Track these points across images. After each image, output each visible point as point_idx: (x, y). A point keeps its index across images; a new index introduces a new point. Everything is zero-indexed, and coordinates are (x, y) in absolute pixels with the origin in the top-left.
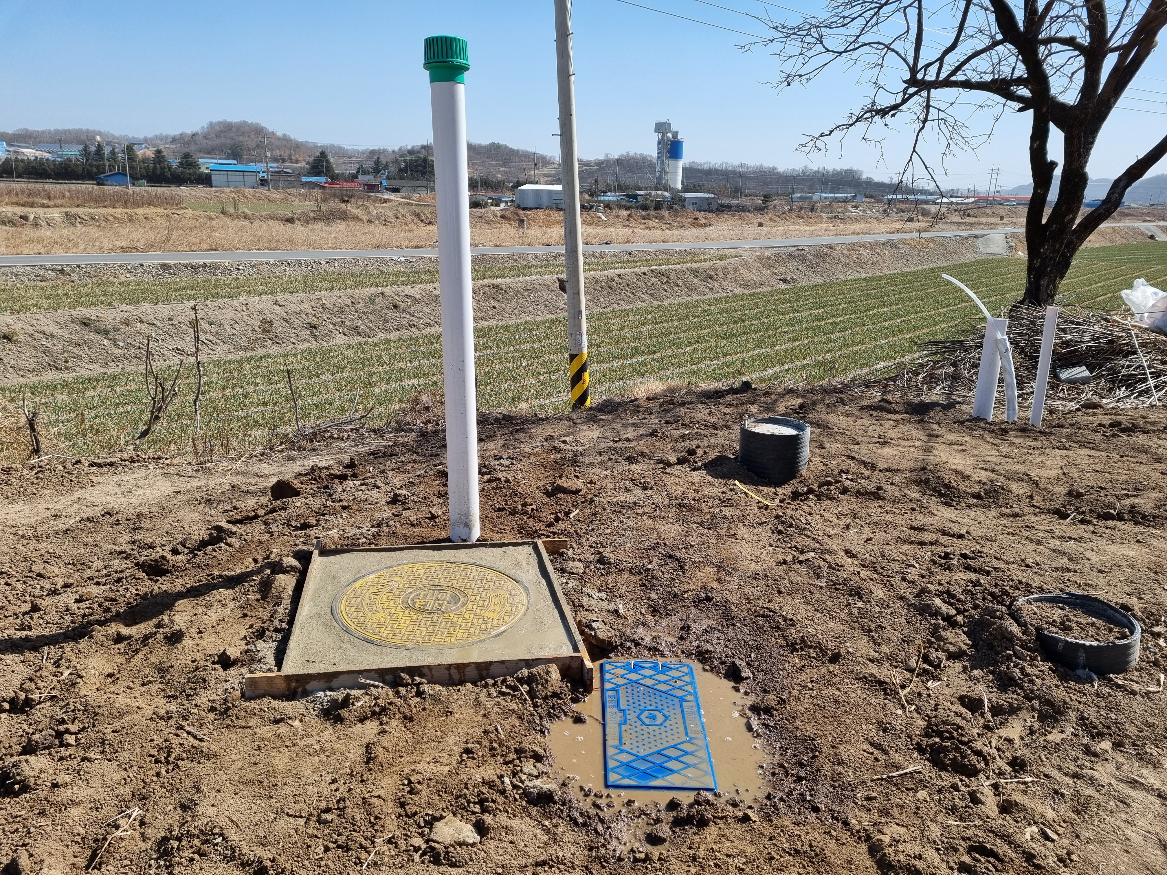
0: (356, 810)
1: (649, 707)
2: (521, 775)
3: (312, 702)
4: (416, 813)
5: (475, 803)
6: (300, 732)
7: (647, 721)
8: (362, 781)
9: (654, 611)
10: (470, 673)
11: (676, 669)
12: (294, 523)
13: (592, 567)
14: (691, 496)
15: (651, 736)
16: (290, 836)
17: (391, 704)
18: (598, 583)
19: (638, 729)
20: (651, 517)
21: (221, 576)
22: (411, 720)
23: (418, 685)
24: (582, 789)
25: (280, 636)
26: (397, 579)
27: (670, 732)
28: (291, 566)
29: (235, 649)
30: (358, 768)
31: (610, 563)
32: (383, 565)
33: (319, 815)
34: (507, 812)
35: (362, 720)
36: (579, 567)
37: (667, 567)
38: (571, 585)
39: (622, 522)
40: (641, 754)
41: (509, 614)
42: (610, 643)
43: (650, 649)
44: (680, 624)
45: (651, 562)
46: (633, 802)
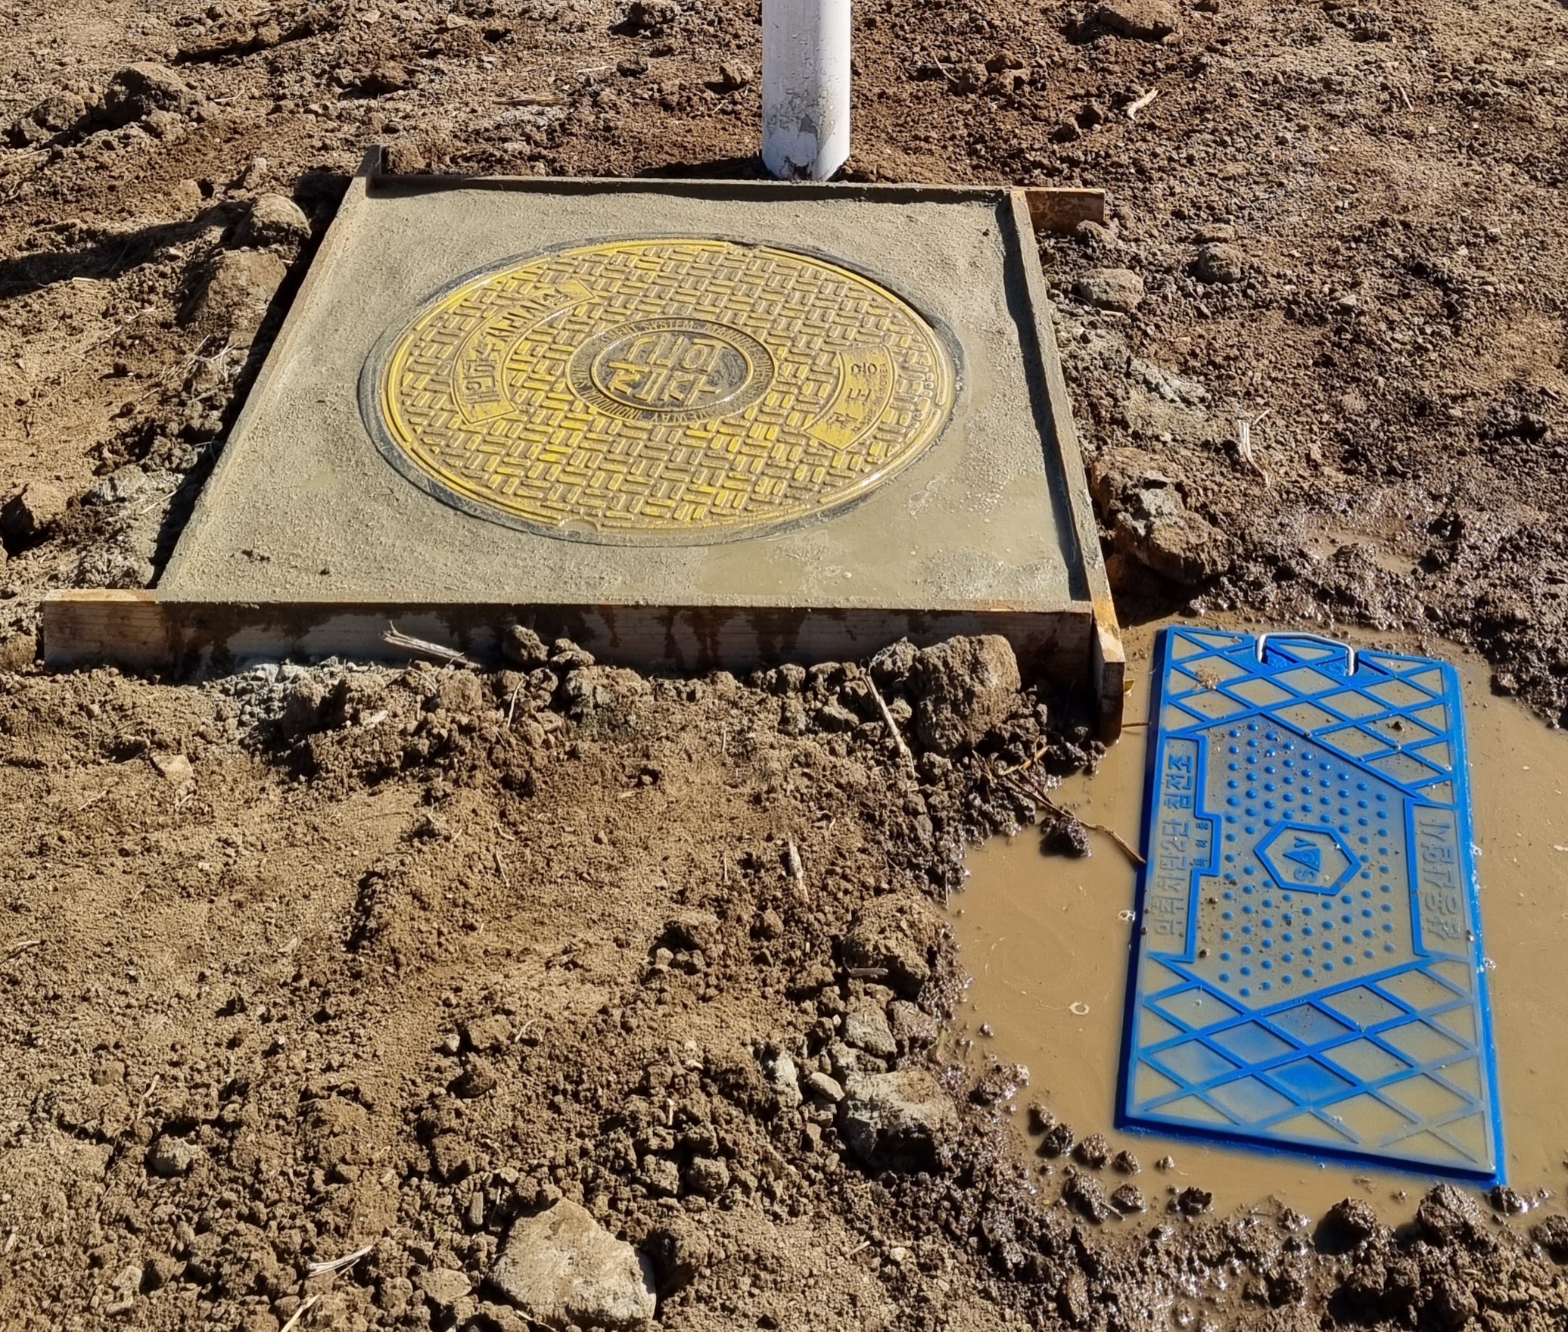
0: (273, 1138)
1: (1298, 818)
2: (838, 1047)
3: (240, 693)
4: (461, 1172)
5: (662, 1153)
6: (182, 799)
7: (1287, 872)
8: (322, 1017)
9: (1352, 457)
10: (736, 640)
11: (1404, 678)
12: (345, 74)
13: (1171, 290)
14: (1501, 71)
15: (1294, 932)
16: (47, 1212)
17: (466, 730)
18: (1184, 343)
19: (1253, 901)
20: (1372, 131)
21: (91, 234)
22: (525, 789)
23: (564, 670)
24: (1036, 1124)
25: (192, 455)
26: (574, 287)
27: (1359, 923)
28: (276, 226)
29: (54, 489)
30: (322, 964)
31: (1227, 279)
32: (543, 239)
33: (154, 1140)
34: (769, 1193)
35: (375, 776)
36: (1128, 284)
37: (1407, 305)
38: (1097, 345)
39: (1282, 142)
40: (1254, 1003)
41: (888, 434)
42: (1194, 567)
43: (1322, 595)
44: (1431, 510)
45: (1355, 285)
46: (1206, 1199)
